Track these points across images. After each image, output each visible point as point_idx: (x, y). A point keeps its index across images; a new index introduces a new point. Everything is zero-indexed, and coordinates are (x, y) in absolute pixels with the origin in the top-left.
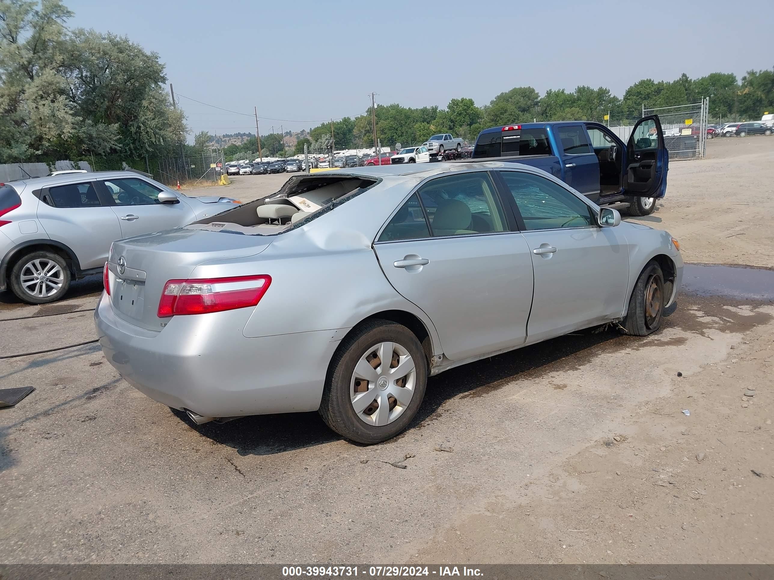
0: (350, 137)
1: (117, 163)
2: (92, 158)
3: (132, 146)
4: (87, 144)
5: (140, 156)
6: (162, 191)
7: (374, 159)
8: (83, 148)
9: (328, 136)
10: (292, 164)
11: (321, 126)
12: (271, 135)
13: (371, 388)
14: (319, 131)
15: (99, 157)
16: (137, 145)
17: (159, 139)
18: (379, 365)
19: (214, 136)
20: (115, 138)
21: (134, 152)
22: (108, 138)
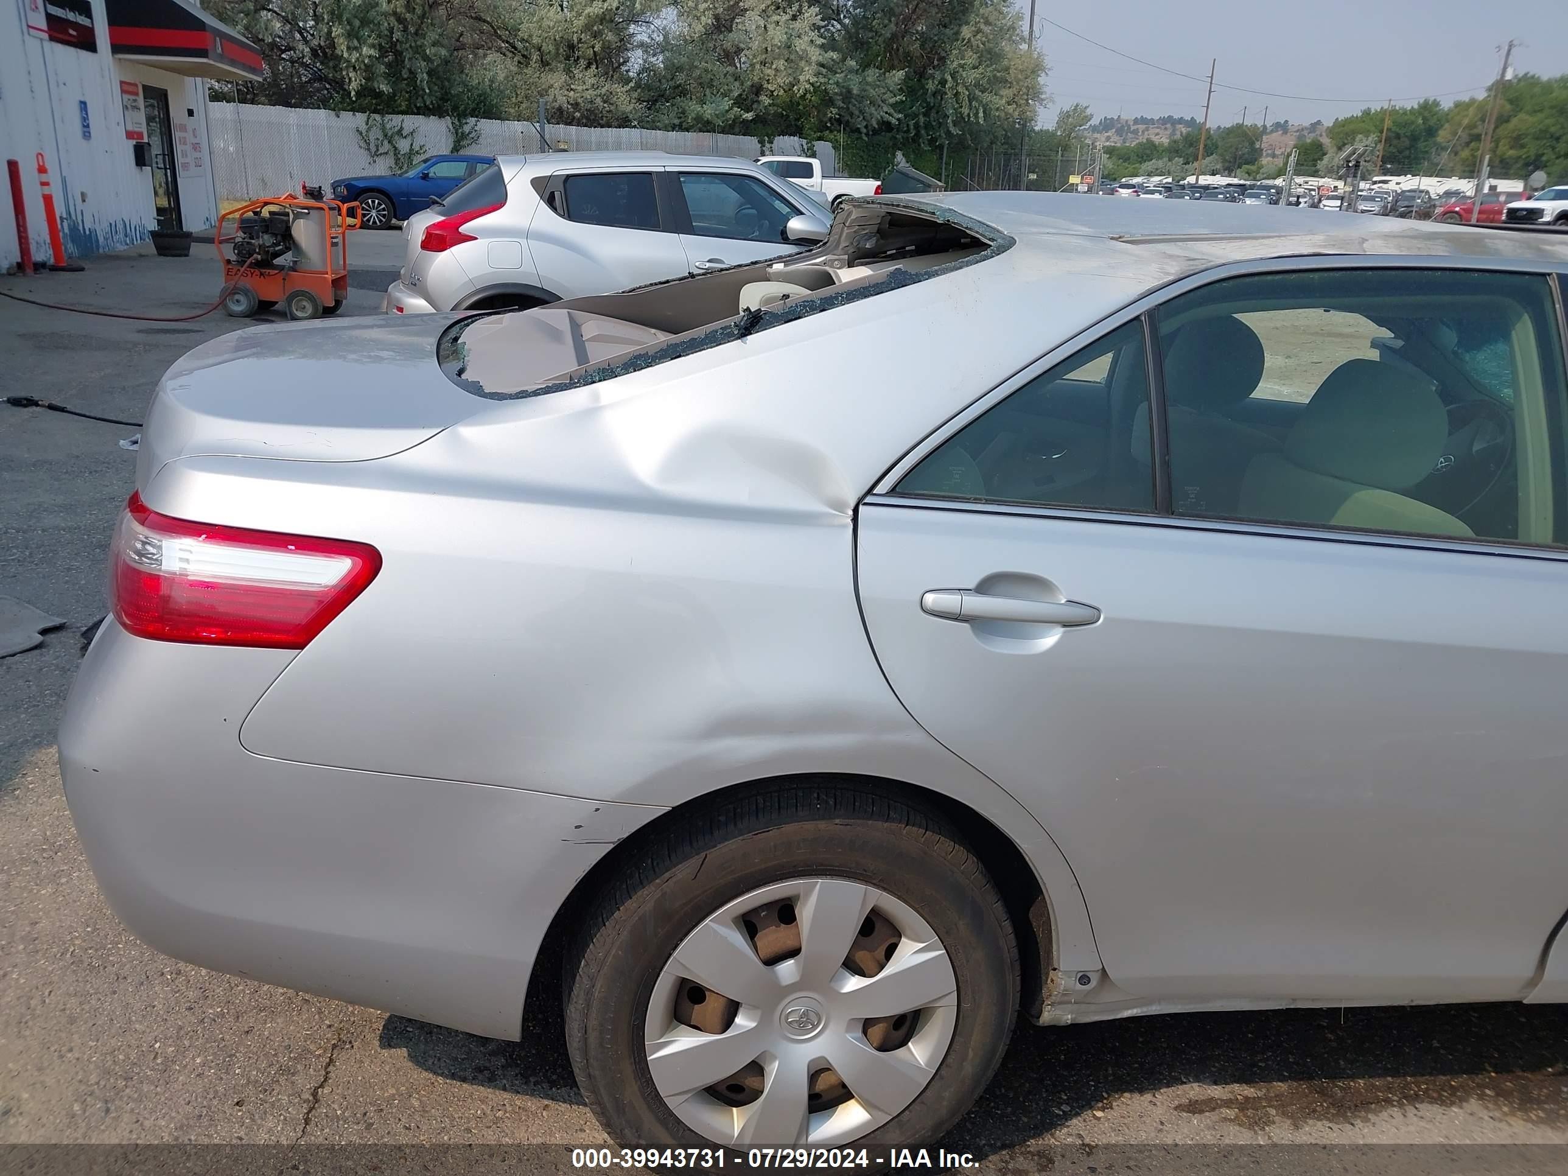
0: (1425, 147)
1: (886, 152)
2: (841, 137)
3: (922, 119)
4: (839, 108)
5: (932, 141)
6: (802, 213)
7: (1464, 204)
8: (830, 115)
9: (1373, 137)
10: (1257, 196)
11: (1360, 114)
12: (1240, 126)
13: (739, 1026)
14: (1352, 127)
15: (856, 135)
16: (932, 119)
17: (977, 110)
18: (794, 953)
19: (1116, 118)
20: (892, 100)
21: (923, 132)
22: (879, 100)
